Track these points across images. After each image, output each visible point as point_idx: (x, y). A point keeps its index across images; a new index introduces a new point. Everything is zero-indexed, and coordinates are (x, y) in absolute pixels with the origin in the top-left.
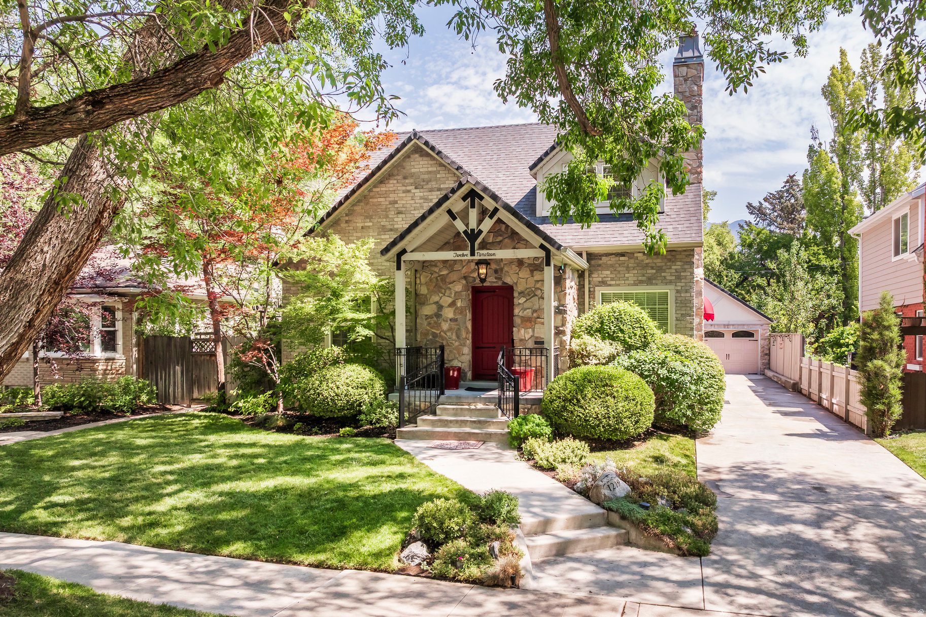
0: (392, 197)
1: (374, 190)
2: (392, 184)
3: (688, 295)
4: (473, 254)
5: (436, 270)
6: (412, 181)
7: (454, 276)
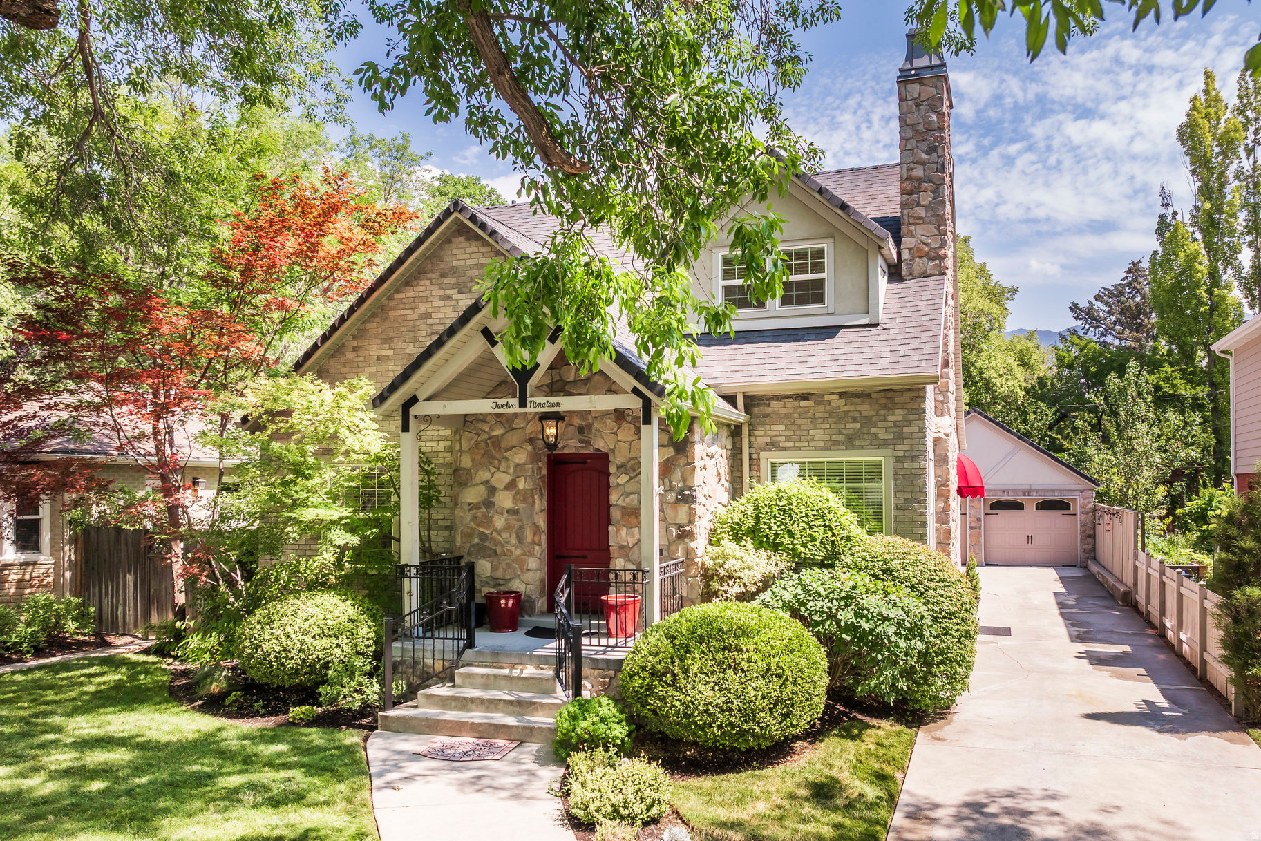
0: (423, 307)
1: (397, 296)
2: (423, 287)
3: (916, 465)
4: (523, 404)
5: (486, 427)
6: (453, 280)
7: (513, 439)
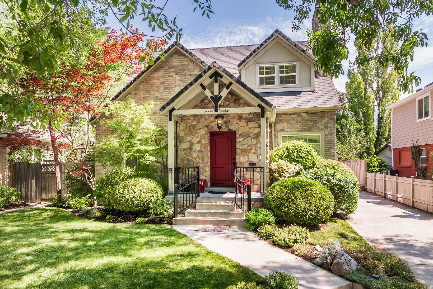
0: (162, 80)
1: (151, 75)
2: (161, 72)
3: (332, 137)
4: (216, 110)
5: (190, 122)
6: (173, 70)
7: (200, 126)
